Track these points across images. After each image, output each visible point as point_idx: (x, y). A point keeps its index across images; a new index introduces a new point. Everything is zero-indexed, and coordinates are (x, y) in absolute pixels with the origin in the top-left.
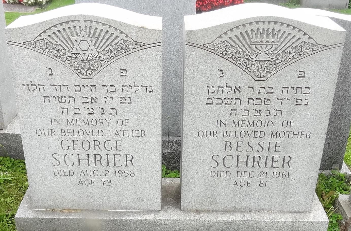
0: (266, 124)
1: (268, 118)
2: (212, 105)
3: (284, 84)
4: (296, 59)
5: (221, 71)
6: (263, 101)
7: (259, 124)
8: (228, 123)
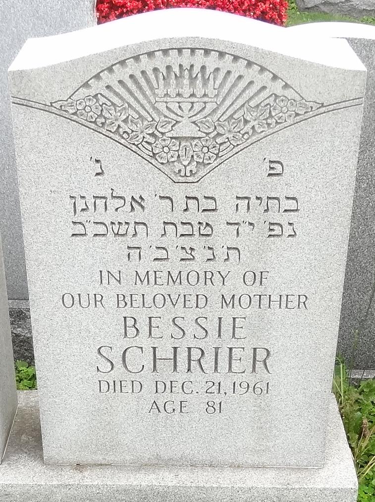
0: (208, 277)
1: (209, 266)
2: (85, 238)
3: (239, 190)
4: (261, 134)
5: (97, 161)
6: (196, 228)
7: (193, 280)
8: (125, 276)
